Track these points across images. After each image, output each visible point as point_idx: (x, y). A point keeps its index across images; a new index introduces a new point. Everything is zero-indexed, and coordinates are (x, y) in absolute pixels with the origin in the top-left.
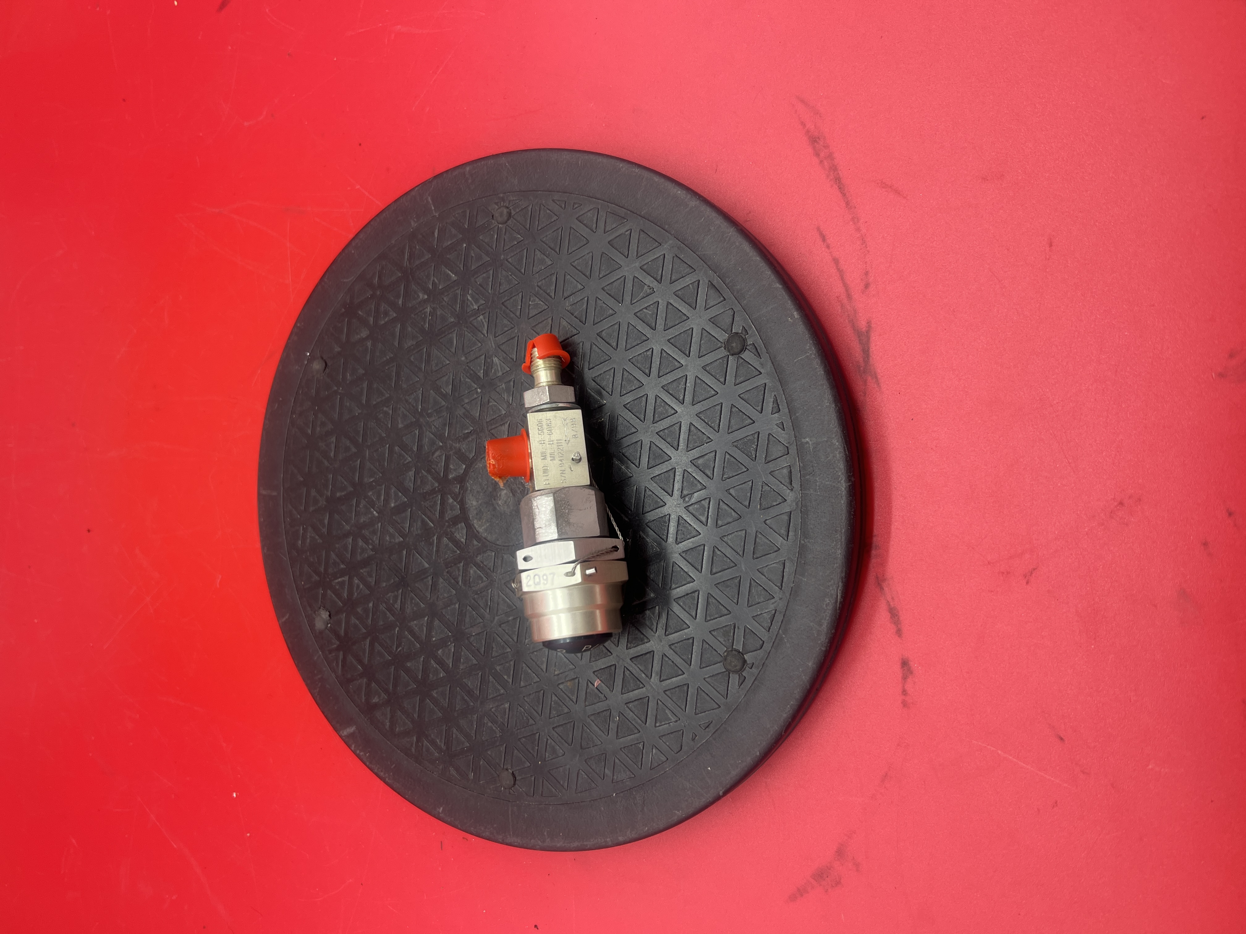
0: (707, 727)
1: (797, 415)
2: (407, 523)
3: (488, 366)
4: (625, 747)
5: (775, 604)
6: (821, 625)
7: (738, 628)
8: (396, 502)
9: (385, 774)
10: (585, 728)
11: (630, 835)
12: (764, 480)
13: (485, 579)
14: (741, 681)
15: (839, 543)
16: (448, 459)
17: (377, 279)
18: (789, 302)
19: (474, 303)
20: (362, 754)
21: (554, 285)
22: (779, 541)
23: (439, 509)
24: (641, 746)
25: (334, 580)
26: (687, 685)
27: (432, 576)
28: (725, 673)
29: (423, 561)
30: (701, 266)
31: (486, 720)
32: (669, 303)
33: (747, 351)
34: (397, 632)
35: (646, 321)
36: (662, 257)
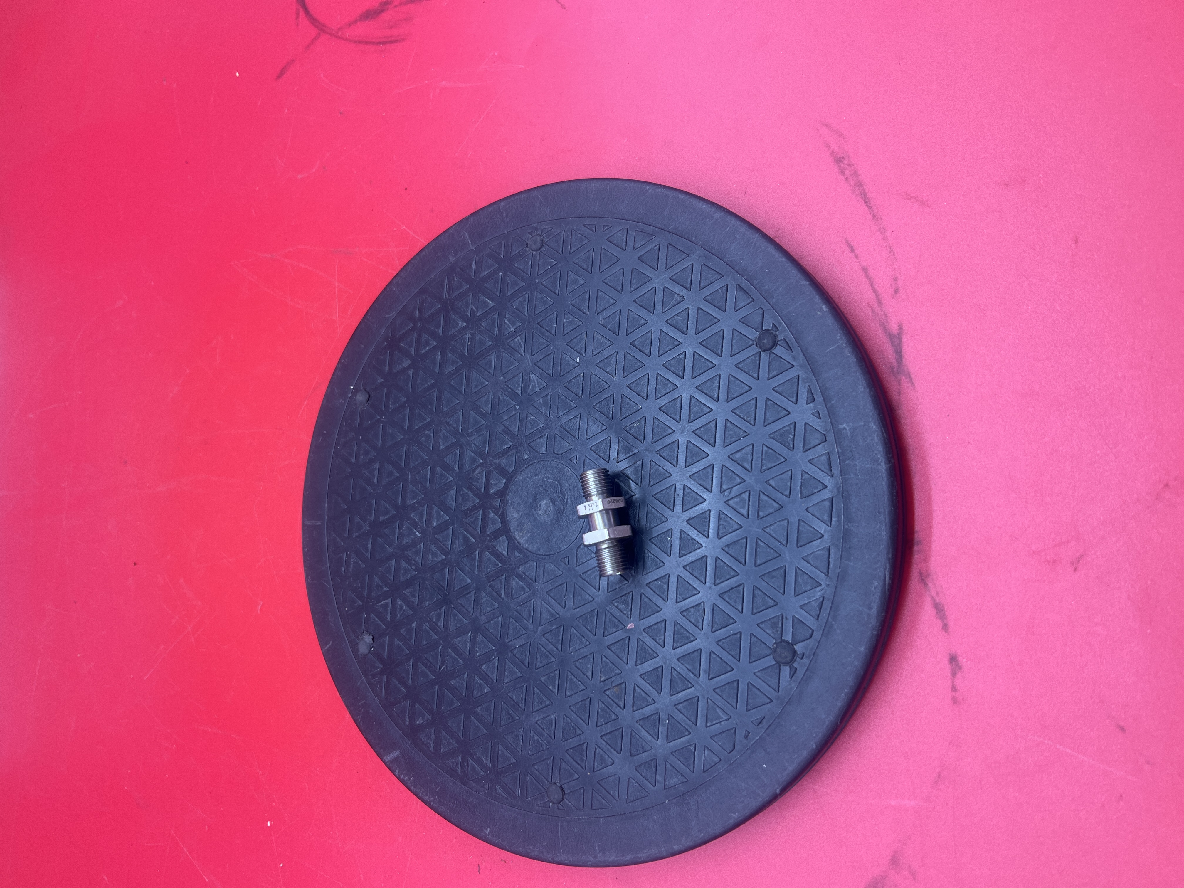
0: (760, 723)
1: (833, 402)
2: (449, 541)
3: (526, 383)
4: (676, 751)
5: (823, 591)
6: (870, 608)
7: (786, 618)
8: (437, 522)
9: (430, 798)
10: (634, 734)
11: (686, 842)
12: (803, 468)
13: (527, 589)
14: (792, 673)
15: (884, 524)
16: (488, 474)
17: (417, 312)
18: (817, 296)
19: (511, 326)
20: (406, 778)
21: (588, 302)
22: (822, 528)
23: (480, 524)
24: (692, 748)
25: (376, 604)
26: (737, 682)
27: (474, 591)
28: (775, 666)
29: (465, 576)
30: (728, 272)
31: (532, 734)
32: (699, 309)
33: (778, 346)
34: (440, 651)
35: (677, 328)
36: (690, 267)
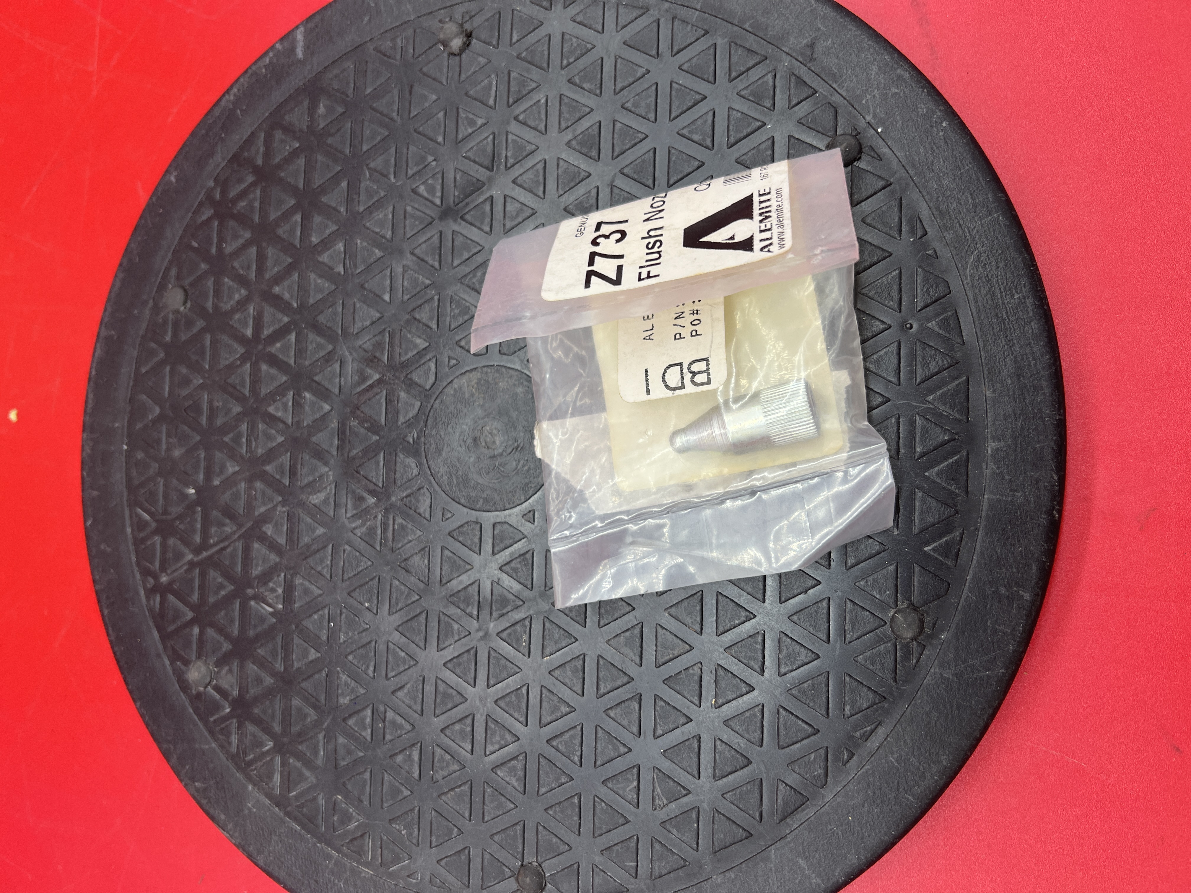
9: (234, 96)
32: (627, 821)
35: (621, 776)
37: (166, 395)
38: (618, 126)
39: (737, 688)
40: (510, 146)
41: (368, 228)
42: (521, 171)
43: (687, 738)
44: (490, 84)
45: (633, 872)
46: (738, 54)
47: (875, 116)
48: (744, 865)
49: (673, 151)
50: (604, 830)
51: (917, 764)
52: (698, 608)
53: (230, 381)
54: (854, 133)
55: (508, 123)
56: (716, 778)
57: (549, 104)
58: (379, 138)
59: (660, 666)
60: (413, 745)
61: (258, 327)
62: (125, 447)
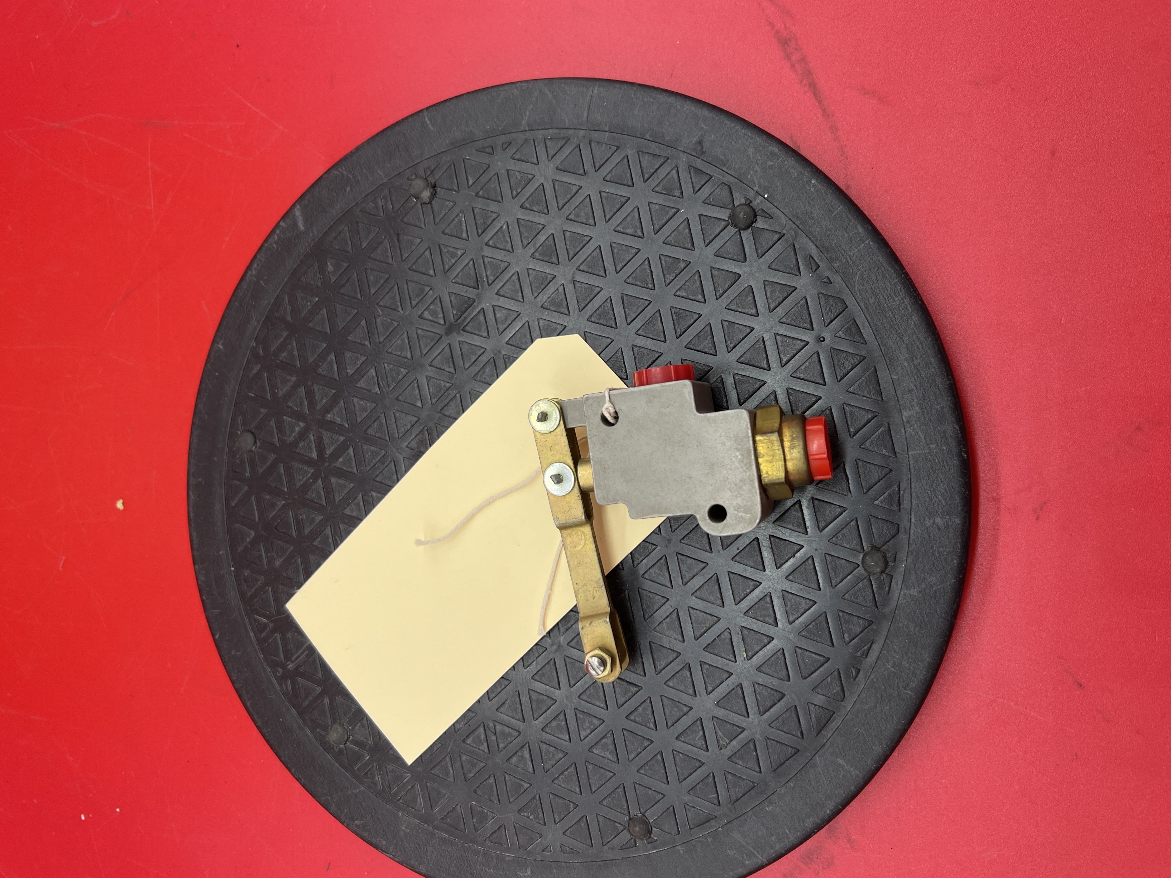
1: (555, 870)
30: (735, 812)
32: (702, 763)
33: (630, 838)
35: (688, 729)
37: (257, 520)
38: (568, 234)
39: (760, 641)
40: (488, 266)
41: (391, 353)
42: (501, 284)
43: (732, 688)
44: (460, 221)
45: (716, 802)
46: (646, 160)
47: (760, 187)
48: (798, 774)
49: (614, 245)
50: (686, 775)
51: (908, 665)
52: (717, 587)
53: (307, 497)
54: (748, 202)
55: (482, 249)
56: (762, 713)
57: (510, 228)
58: (382, 281)
59: (698, 638)
60: (523, 746)
61: (321, 450)
62: (233, 569)
